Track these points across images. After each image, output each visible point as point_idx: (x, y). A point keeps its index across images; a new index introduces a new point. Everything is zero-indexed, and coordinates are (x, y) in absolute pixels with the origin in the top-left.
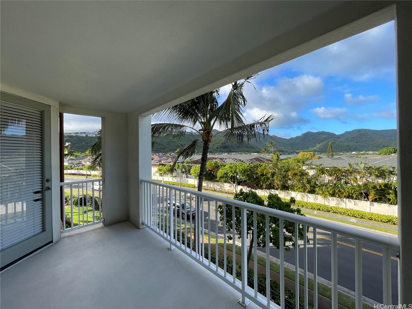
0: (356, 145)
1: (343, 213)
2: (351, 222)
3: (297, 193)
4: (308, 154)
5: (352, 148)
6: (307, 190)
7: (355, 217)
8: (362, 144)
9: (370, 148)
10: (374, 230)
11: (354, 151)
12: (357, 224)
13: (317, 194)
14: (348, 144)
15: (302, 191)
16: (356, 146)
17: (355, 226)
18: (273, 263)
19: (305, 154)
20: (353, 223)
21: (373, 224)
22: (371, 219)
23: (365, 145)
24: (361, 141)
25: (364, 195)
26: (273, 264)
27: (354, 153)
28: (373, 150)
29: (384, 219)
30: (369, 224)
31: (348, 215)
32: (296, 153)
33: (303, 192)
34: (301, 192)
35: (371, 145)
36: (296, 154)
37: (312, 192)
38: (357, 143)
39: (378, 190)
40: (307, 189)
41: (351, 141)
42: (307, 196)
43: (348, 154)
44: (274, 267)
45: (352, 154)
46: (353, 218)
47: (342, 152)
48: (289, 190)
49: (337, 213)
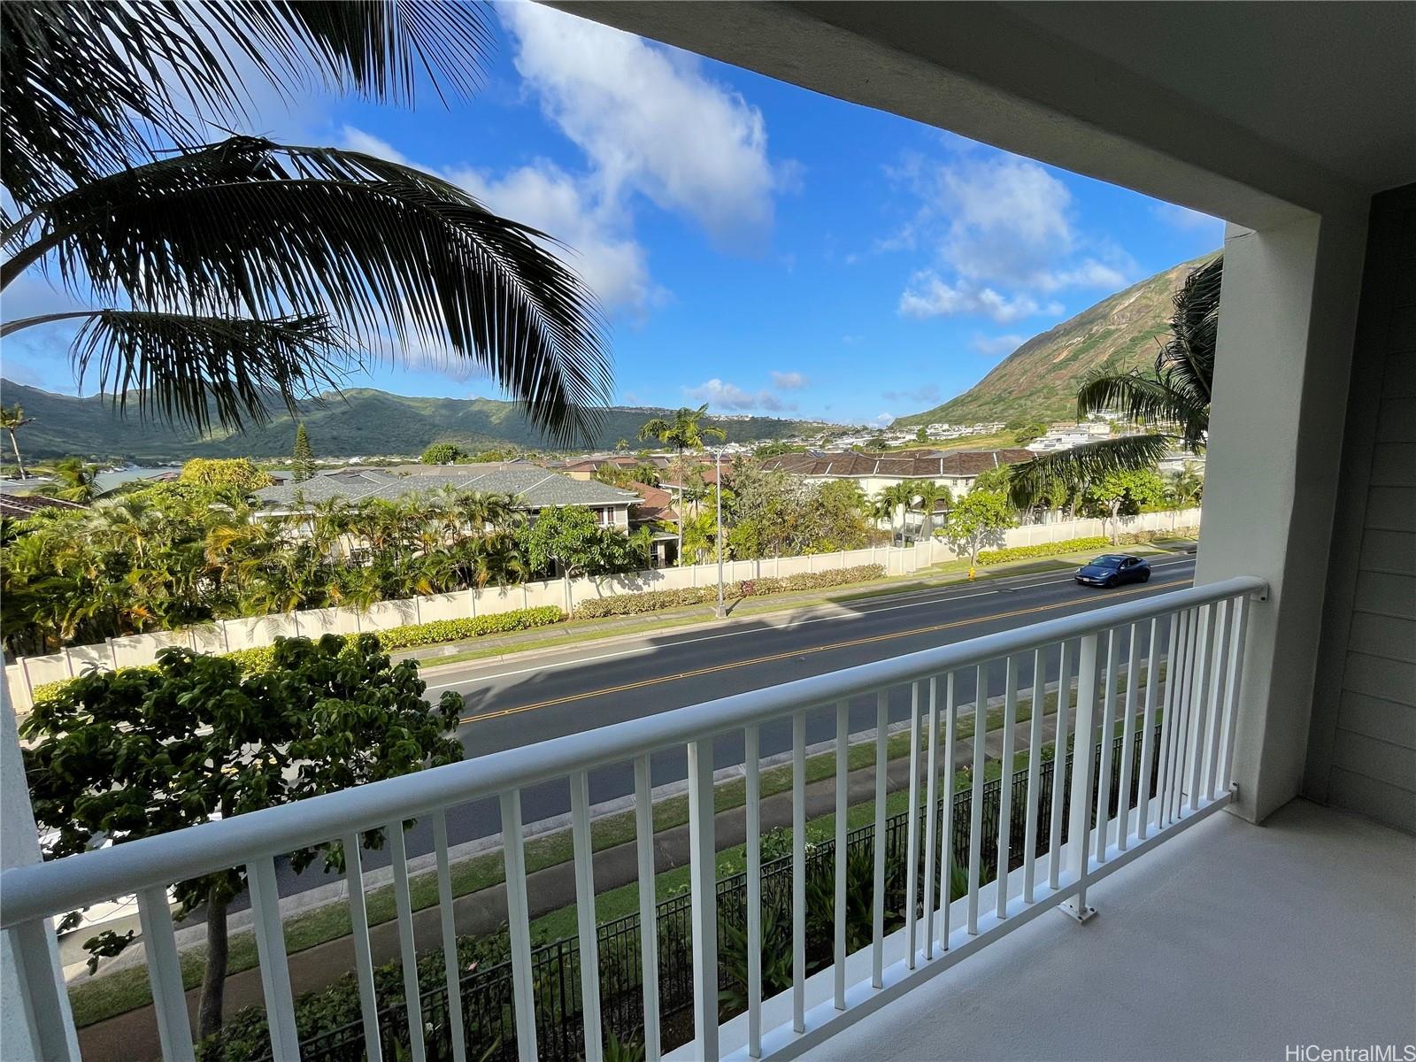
0: (356, 438)
1: (419, 641)
2: (449, 657)
3: (252, 620)
4: (228, 468)
5: (346, 446)
6: (294, 601)
7: (448, 640)
8: (371, 435)
9: (394, 448)
10: (499, 658)
11: (355, 456)
12: (463, 657)
13: (331, 605)
14: (335, 433)
15: (274, 606)
16: (358, 439)
17: (462, 664)
18: (297, 921)
19: (216, 467)
20: (453, 657)
21: (491, 643)
22: (482, 633)
23: (381, 436)
24: (369, 424)
25: (459, 576)
26: (300, 924)
27: (354, 460)
28: (400, 454)
29: (508, 622)
30: (486, 647)
31: (434, 641)
32: (136, 463)
33: (279, 612)
34: (270, 611)
35: (394, 439)
36: (136, 466)
37: (314, 601)
38: (359, 429)
39: (488, 555)
40: (293, 594)
41: (345, 423)
42: (297, 622)
43: (341, 463)
44: (300, 934)
45: (352, 465)
46: (445, 645)
47: (321, 459)
48: (215, 615)
49: (405, 646)
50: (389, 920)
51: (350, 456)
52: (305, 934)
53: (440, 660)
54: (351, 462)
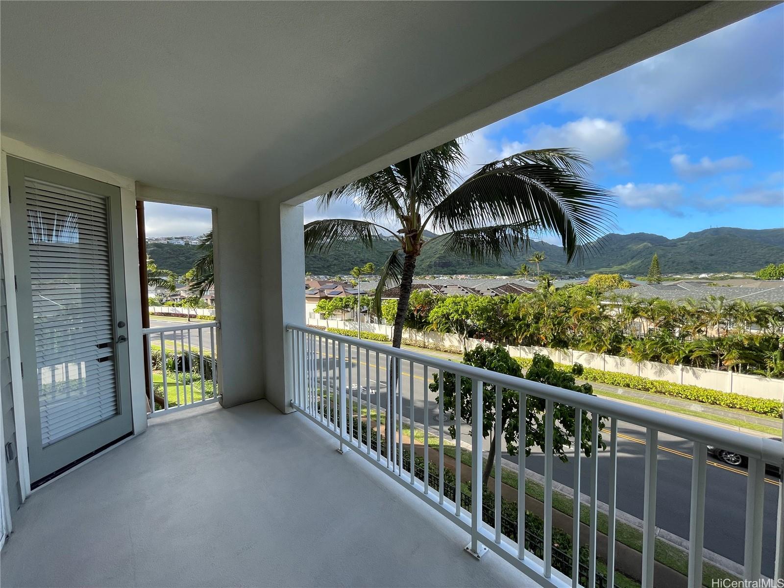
0: (708, 261)
1: (675, 394)
2: (692, 412)
5: (699, 267)
6: (605, 348)
7: (700, 401)
8: (721, 259)
9: (739, 267)
10: (737, 428)
11: (705, 273)
12: (704, 416)
13: (624, 356)
14: (692, 259)
15: (594, 349)
16: (710, 262)
17: (700, 419)
18: (534, 484)
19: (603, 278)
20: (696, 412)
21: (736, 416)
22: (733, 407)
23: (729, 260)
24: (721, 251)
26: (534, 486)
27: (703, 275)
28: (744, 272)
29: (760, 406)
30: (728, 416)
31: (686, 397)
33: (596, 352)
34: (592, 351)
35: (740, 261)
36: (584, 277)
37: (614, 351)
38: (712, 255)
40: (604, 346)
41: (700, 252)
42: (605, 360)
43: (692, 278)
44: (533, 489)
45: (700, 279)
46: (695, 403)
47: (679, 274)
48: (569, 347)
49: (664, 394)
50: (567, 514)
51: (701, 273)
52: (534, 491)
53: (685, 410)
54: (699, 277)
